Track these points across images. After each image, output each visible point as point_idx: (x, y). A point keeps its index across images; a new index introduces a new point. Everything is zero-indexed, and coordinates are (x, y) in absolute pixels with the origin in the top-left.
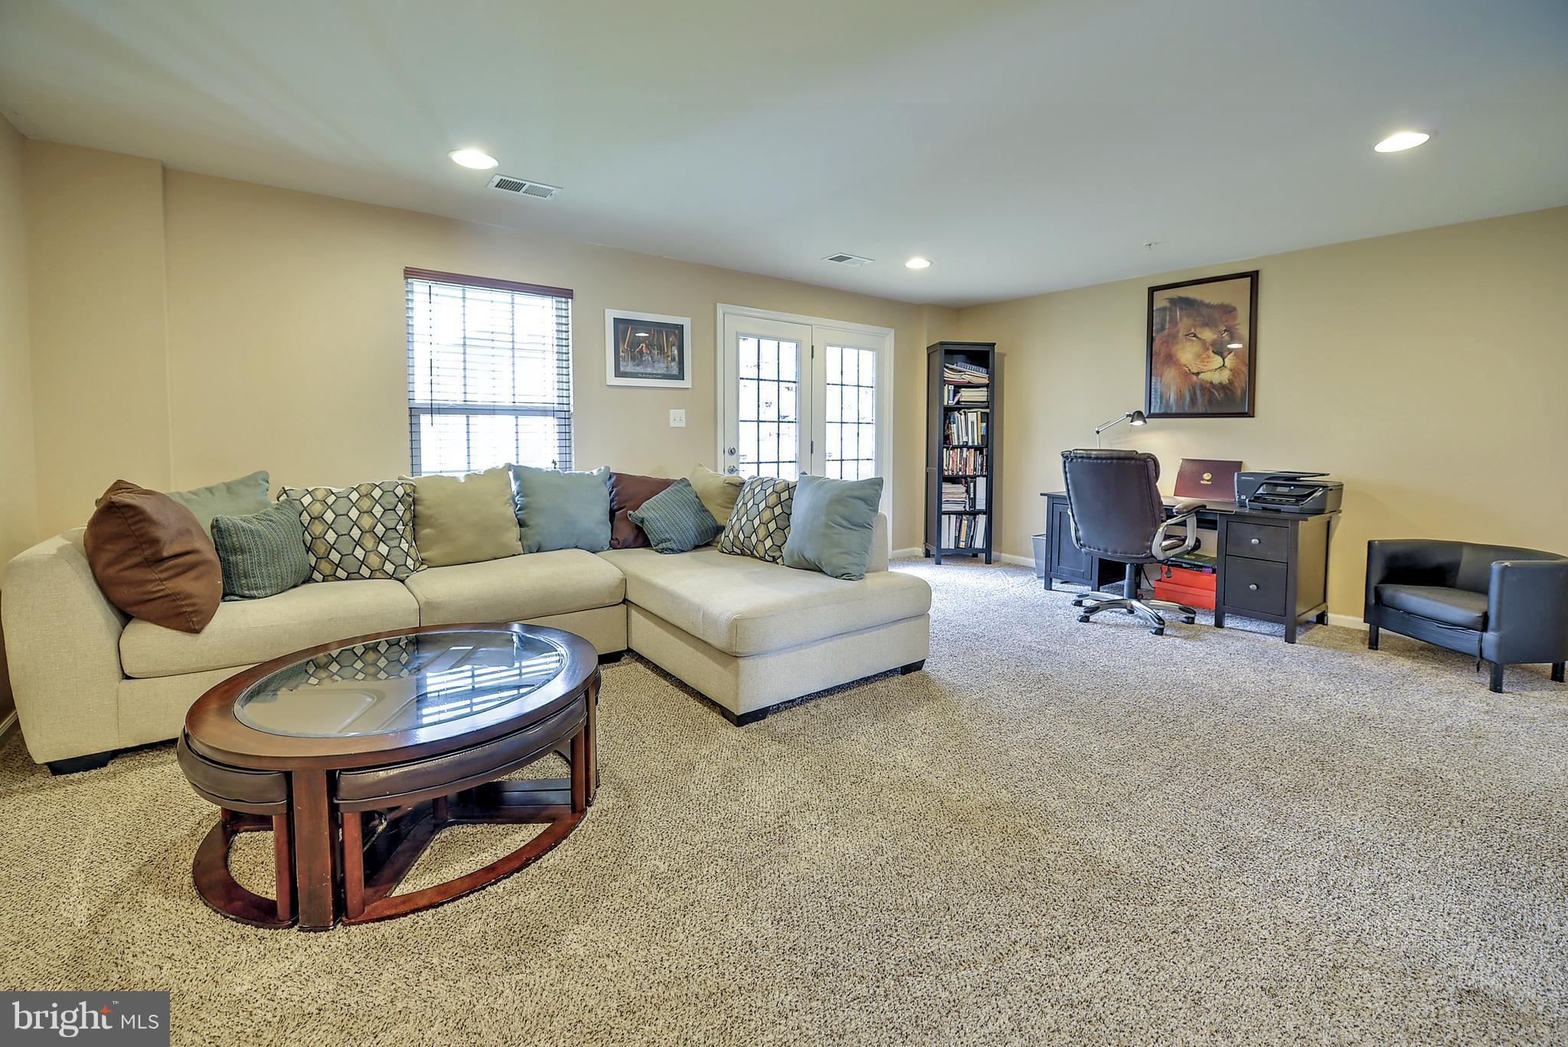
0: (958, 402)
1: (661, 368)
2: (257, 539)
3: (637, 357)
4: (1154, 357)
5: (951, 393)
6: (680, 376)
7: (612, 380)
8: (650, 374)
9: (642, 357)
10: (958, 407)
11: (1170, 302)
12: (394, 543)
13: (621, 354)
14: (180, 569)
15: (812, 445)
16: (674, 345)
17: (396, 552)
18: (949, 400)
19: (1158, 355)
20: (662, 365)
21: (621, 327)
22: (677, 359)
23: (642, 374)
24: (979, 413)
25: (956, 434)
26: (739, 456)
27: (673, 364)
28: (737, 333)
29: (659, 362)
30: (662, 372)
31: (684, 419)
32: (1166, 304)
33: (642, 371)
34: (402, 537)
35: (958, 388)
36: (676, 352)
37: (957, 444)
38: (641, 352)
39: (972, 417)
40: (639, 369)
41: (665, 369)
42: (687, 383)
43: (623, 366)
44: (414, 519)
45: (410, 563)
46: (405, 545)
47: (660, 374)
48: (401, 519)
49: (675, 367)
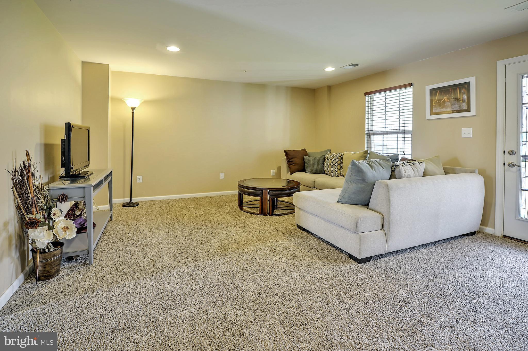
1: (456, 107)
3: (442, 105)
6: (468, 110)
7: (428, 117)
9: (444, 104)
12: (334, 168)
13: (434, 104)
14: (292, 164)
17: (334, 170)
21: (434, 92)
22: (466, 101)
23: (445, 112)
26: (519, 156)
27: (463, 104)
29: (455, 104)
30: (457, 109)
31: (471, 132)
34: (337, 167)
42: (473, 112)
43: (434, 110)
44: (341, 163)
45: (337, 174)
46: (336, 169)
47: (455, 111)
48: (337, 162)
49: (465, 106)
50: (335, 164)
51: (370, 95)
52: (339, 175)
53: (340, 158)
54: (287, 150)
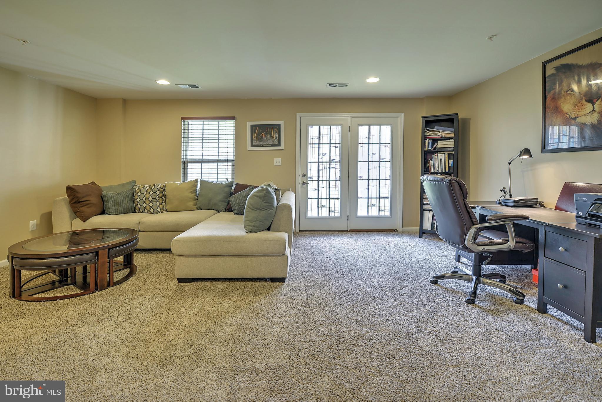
0: (435, 149)
1: (270, 142)
2: (113, 198)
3: (260, 139)
4: (547, 110)
5: (430, 144)
6: (279, 145)
7: (249, 148)
8: (265, 145)
9: (262, 138)
10: (435, 151)
11: (555, 70)
12: (155, 203)
13: (254, 138)
14: (84, 205)
15: (349, 172)
16: (276, 133)
17: (155, 206)
18: (428, 147)
19: (549, 108)
20: (271, 141)
21: (254, 128)
22: (278, 138)
23: (262, 145)
24: (446, 155)
25: (432, 167)
26: (307, 177)
27: (276, 140)
28: (307, 125)
29: (269, 140)
31: (281, 162)
32: (553, 71)
33: (262, 144)
34: (158, 201)
35: (435, 141)
36: (277, 135)
37: (433, 172)
38: (262, 137)
39: (441, 156)
40: (261, 143)
41: (272, 142)
42: (282, 147)
43: (254, 143)
44: (165, 196)
45: (159, 209)
46: (158, 204)
47: (270, 145)
48: (158, 196)
49: (277, 142)
50: (156, 198)
51: (185, 121)
52: (162, 210)
53: (162, 190)
54: (71, 184)
